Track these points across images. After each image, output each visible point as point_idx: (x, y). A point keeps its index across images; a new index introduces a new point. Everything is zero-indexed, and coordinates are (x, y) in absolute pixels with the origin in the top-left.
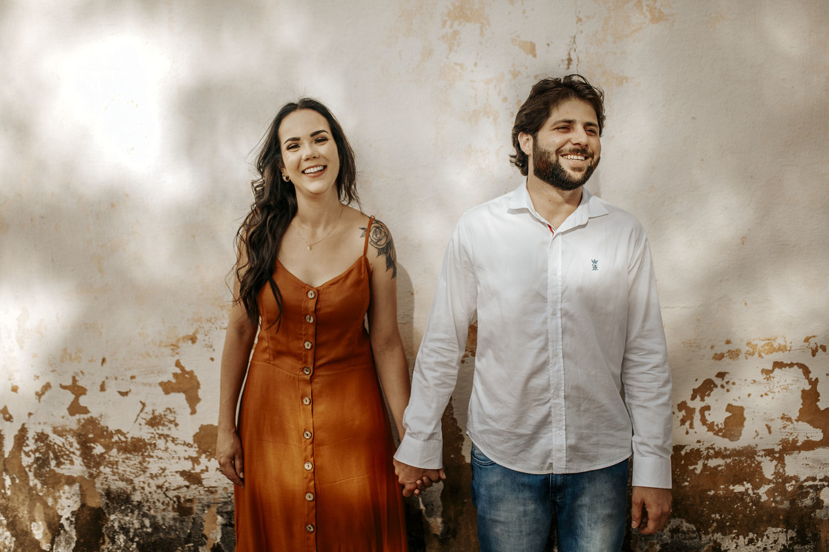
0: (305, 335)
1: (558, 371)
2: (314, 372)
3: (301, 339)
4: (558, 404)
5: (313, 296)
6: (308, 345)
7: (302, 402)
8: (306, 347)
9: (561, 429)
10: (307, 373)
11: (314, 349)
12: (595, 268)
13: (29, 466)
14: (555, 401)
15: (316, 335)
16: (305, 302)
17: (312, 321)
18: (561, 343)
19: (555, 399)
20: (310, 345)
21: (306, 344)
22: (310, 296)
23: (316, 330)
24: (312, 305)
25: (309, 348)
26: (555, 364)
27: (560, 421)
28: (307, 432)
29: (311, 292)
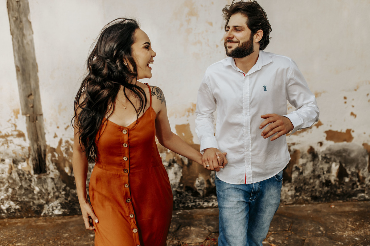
0: (123, 154)
1: (248, 140)
2: (130, 171)
3: (121, 156)
4: (248, 154)
5: (126, 133)
6: (125, 159)
7: (124, 186)
8: (124, 160)
9: (249, 164)
10: (126, 172)
11: (129, 160)
12: (265, 90)
13: (63, 151)
14: (247, 153)
15: (129, 153)
16: (122, 136)
17: (126, 146)
18: (250, 127)
19: (247, 152)
20: (126, 159)
21: (124, 158)
22: (124, 133)
23: (129, 151)
24: (126, 138)
25: (126, 160)
26: (247, 137)
27: (249, 161)
28: (128, 199)
29: (124, 130)
